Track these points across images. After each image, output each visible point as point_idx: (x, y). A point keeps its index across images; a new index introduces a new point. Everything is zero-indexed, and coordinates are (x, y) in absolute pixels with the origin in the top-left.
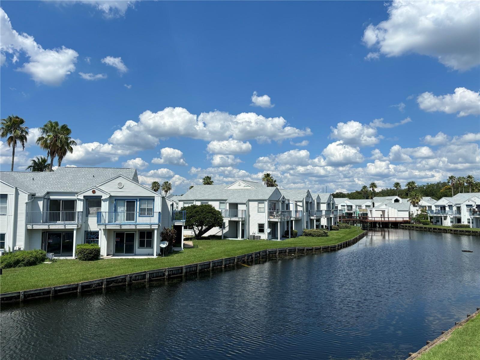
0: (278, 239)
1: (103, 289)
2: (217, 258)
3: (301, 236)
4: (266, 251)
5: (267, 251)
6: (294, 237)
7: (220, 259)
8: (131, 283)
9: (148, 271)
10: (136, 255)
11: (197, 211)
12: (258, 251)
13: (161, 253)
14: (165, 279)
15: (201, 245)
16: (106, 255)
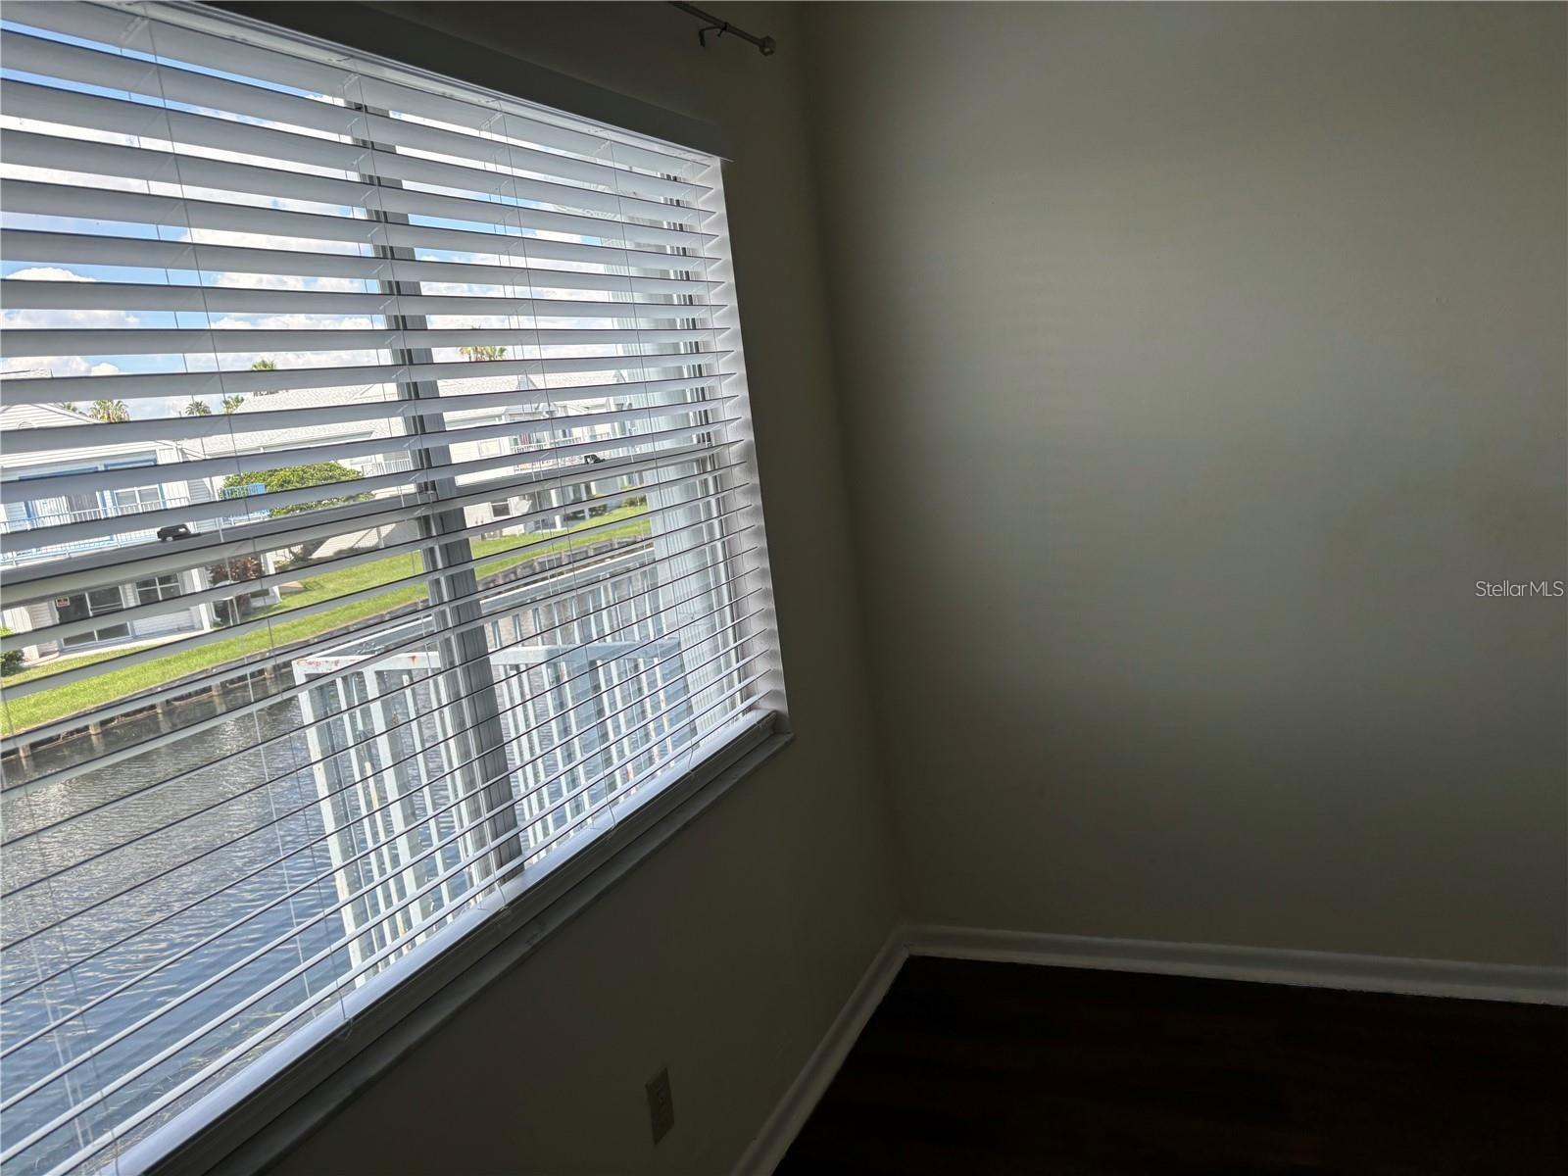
0: (555, 527)
1: (93, 738)
2: (399, 603)
3: (619, 507)
4: (532, 565)
5: (536, 564)
6: (601, 515)
7: (409, 603)
8: (171, 707)
9: (213, 668)
10: (136, 638)
11: (285, 482)
12: (509, 568)
13: (219, 619)
14: (268, 682)
15: (330, 581)
16: (38, 656)
